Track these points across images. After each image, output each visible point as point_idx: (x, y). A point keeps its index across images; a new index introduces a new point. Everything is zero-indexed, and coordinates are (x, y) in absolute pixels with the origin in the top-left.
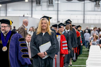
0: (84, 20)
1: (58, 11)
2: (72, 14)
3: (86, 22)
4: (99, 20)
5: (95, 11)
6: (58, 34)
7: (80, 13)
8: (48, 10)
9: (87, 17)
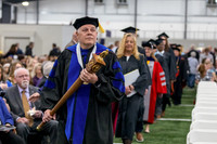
0: (185, 33)
1: (136, 15)
2: (162, 22)
3: (190, 36)
4: (215, 33)
5: (206, 16)
6: (151, 59)
7: (179, 19)
8: (117, 14)
9: (192, 27)
